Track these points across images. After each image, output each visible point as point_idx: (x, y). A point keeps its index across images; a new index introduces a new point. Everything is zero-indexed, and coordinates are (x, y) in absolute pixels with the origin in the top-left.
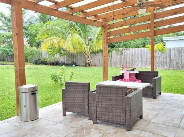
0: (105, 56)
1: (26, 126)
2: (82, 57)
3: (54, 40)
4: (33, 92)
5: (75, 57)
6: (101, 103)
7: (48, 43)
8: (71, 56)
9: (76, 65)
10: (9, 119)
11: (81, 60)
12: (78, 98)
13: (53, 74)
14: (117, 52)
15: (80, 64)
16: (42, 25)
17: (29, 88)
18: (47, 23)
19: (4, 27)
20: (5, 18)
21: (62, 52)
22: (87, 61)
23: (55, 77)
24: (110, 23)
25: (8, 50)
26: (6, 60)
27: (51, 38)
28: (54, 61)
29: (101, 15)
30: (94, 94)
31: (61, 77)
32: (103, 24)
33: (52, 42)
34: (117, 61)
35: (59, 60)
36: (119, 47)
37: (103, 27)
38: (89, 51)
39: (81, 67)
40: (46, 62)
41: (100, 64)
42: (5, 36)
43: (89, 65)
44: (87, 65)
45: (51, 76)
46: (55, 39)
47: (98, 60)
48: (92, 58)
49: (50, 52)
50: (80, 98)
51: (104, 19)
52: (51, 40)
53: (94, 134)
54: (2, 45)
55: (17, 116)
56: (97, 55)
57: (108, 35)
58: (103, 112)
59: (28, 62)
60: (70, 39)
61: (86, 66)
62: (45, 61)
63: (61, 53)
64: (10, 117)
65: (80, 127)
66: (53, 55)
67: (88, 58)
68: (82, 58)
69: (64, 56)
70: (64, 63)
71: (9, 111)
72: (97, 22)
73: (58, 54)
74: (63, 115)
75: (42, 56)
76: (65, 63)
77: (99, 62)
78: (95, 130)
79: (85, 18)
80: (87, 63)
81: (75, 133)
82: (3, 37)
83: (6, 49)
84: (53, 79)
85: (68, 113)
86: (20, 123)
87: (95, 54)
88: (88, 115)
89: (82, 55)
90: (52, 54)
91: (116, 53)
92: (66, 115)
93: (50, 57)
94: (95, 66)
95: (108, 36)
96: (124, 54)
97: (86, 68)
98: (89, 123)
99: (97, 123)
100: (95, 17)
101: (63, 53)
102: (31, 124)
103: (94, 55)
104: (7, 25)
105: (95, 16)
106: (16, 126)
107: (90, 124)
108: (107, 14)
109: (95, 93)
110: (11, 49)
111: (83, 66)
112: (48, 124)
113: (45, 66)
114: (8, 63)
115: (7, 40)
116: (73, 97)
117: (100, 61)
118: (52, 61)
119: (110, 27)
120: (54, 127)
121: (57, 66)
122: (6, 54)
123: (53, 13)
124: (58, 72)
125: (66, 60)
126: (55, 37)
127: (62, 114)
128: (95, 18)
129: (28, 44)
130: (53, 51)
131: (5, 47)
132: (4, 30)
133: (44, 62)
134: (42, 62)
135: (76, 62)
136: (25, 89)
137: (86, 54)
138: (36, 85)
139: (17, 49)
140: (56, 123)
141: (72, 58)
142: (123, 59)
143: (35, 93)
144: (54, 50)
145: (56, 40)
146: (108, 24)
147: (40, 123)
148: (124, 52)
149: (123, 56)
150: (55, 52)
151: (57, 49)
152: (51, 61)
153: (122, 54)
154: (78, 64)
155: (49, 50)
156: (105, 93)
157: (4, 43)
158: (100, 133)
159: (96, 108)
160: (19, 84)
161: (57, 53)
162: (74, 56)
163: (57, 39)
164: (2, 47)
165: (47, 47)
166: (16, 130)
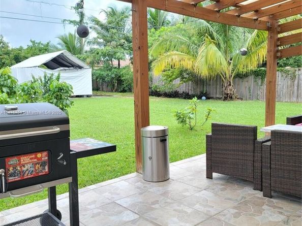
0: (271, 80)
1: (154, 188)
2: (218, 83)
3: (173, 57)
4: (162, 137)
5: (207, 84)
6: (279, 163)
7: (164, 63)
8: (199, 83)
9: (208, 98)
10: (126, 176)
11: (216, 90)
12: (234, 151)
13: (179, 112)
14: (284, 74)
15: (214, 97)
16: (154, 33)
17: (157, 131)
18: (161, 29)
19: (99, 40)
20: (102, 26)
21: (185, 76)
22: (227, 90)
23: (182, 117)
24: (282, 21)
25: (104, 73)
26: (101, 89)
27: (168, 53)
28: (171, 90)
29: (269, 8)
30: (267, 145)
31: (191, 116)
32: (269, 24)
33: (170, 59)
34: (284, 91)
35: (178, 90)
36: (286, 65)
37: (269, 29)
38: (232, 73)
39: (216, 101)
40: (160, 91)
41: (250, 95)
42: (100, 53)
43: (232, 98)
44: (228, 97)
45: (175, 114)
46: (175, 54)
47: (247, 90)
48: (236, 86)
49: (167, 75)
50: (238, 151)
51: (271, 16)
52: (169, 56)
53: (271, 215)
54: (96, 66)
55: (136, 173)
56: (245, 80)
57: (279, 43)
58: (284, 178)
59: (131, 92)
60: (204, 54)
61: (225, 99)
62: (158, 90)
63: (183, 78)
64: (126, 174)
65: (241, 200)
66: (171, 81)
67: (230, 85)
68: (218, 86)
69: (187, 83)
70: (188, 93)
71: (122, 165)
72: (258, 22)
73: (179, 79)
74: (207, 178)
75: (153, 82)
76: (190, 94)
77: (250, 92)
78: (271, 208)
79: (239, 16)
80: (228, 94)
81: (235, 208)
82: (98, 54)
83: (102, 73)
84: (178, 119)
85: (215, 175)
86: (143, 183)
87: (241, 78)
88: (252, 181)
89: (219, 80)
90: (169, 79)
91: (282, 76)
92: (212, 179)
93: (165, 84)
94: (242, 99)
95: (278, 46)
96: (299, 78)
97: (226, 102)
98: (257, 195)
99: (271, 197)
100: (255, 13)
101: (186, 78)
102: (159, 186)
103: (241, 80)
104: (104, 37)
105: (256, 11)
106: (138, 188)
107: (259, 197)
108: (280, 5)
109: (269, 143)
110: (108, 72)
111: (220, 99)
112: (187, 190)
113: (158, 98)
114: (104, 93)
115: (103, 59)
116: (226, 150)
117: (250, 90)
118: (169, 90)
119: (281, 29)
120: (197, 195)
121: (177, 99)
122: (101, 80)
123: (189, 11)
124: (186, 108)
125: (190, 89)
126: (175, 52)
127: (205, 176)
128: (256, 15)
129: (131, 65)
130: (172, 74)
131: (100, 69)
132: (99, 43)
133: (156, 91)
134: (152, 92)
135: (208, 93)
136: (151, 131)
137: (225, 78)
138: (166, 128)
139: (139, 71)
140: (199, 189)
141: (202, 86)
142: (296, 88)
143: (165, 140)
144: (173, 72)
145: (176, 56)
146: (280, 23)
147: (173, 187)
148: (299, 75)
149: (296, 82)
150: (174, 77)
151: (176, 72)
152: (167, 91)
153: (293, 78)
154: (211, 96)
155: (165, 73)
156: (289, 145)
157: (98, 63)
158: (281, 213)
159: (269, 170)
160: (140, 124)
161: (176, 78)
162: (205, 82)
163: (178, 54)
164: (96, 70)
165: (163, 68)
166: (141, 194)
